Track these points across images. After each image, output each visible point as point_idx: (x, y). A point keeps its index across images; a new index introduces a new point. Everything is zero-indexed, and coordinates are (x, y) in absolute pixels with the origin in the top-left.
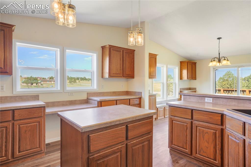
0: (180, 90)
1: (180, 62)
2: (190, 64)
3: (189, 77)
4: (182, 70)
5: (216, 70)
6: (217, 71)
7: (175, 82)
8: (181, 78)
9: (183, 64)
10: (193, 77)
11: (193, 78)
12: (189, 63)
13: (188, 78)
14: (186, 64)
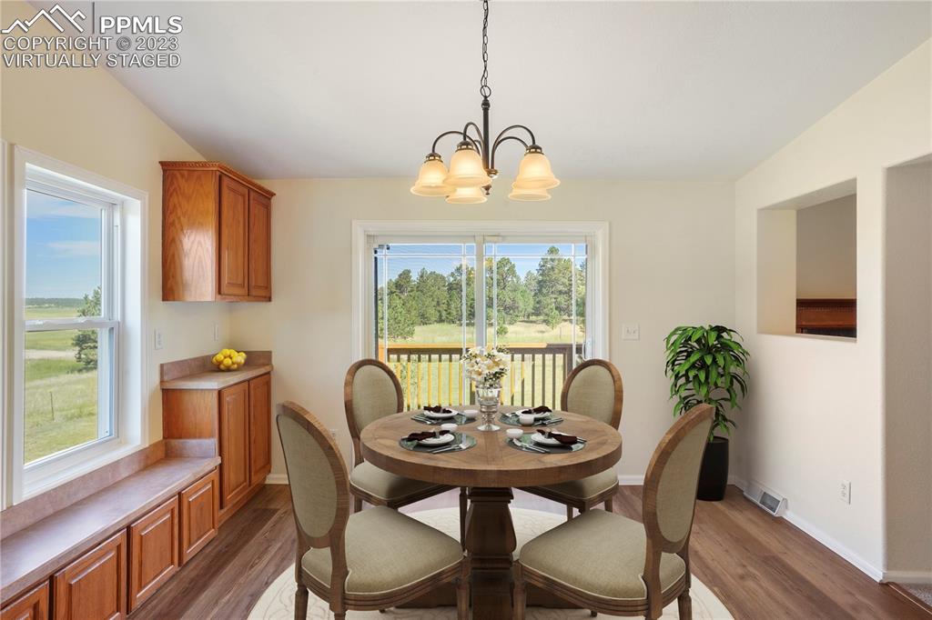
0: (162, 382)
1: (162, 163)
2: (233, 190)
3: (230, 284)
4: (173, 224)
5: (381, 246)
6: (385, 251)
7: (118, 317)
8: (169, 283)
9: (182, 182)
10: (253, 283)
11: (254, 292)
12: (233, 185)
13: (219, 291)
14: (211, 187)
